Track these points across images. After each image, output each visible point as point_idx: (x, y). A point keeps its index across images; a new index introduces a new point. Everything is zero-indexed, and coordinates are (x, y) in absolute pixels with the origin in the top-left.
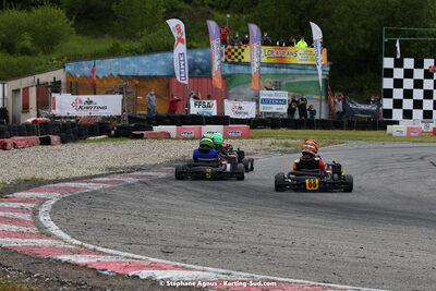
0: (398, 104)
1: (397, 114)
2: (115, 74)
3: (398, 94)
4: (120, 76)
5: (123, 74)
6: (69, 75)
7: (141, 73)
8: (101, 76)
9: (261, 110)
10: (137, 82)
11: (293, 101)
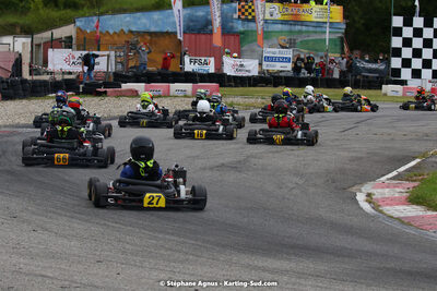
0: (406, 63)
1: (406, 74)
2: (126, 30)
3: (407, 53)
4: (131, 32)
5: (134, 29)
6: (79, 30)
7: (153, 29)
8: (111, 32)
9: (264, 67)
10: (149, 38)
11: (299, 59)
